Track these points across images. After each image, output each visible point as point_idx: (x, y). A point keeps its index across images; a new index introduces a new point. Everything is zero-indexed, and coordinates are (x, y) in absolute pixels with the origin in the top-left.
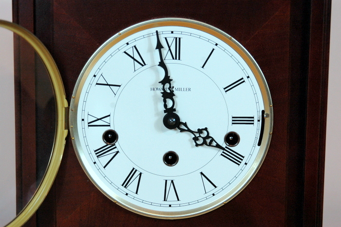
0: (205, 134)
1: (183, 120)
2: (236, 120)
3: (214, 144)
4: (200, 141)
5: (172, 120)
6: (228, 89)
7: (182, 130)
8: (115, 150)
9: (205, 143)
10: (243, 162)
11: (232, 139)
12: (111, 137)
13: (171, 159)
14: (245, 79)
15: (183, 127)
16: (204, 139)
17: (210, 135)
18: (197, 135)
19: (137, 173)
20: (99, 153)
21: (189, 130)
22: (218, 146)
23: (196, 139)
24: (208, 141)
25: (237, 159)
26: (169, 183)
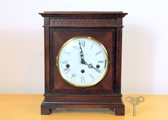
0: (91, 65)
1: (86, 62)
2: (99, 62)
3: (93, 68)
4: (90, 67)
5: (83, 62)
6: (97, 54)
7: (86, 64)
8: (69, 69)
9: (91, 67)
10: (101, 72)
11: (98, 67)
12: (68, 66)
13: (83, 71)
14: (101, 51)
15: (86, 63)
16: (91, 66)
17: (93, 65)
18: (89, 65)
19: (74, 75)
20: (65, 70)
21: (87, 64)
22: (94, 68)
23: (89, 66)
24: (92, 67)
25: (99, 72)
26: (82, 77)
